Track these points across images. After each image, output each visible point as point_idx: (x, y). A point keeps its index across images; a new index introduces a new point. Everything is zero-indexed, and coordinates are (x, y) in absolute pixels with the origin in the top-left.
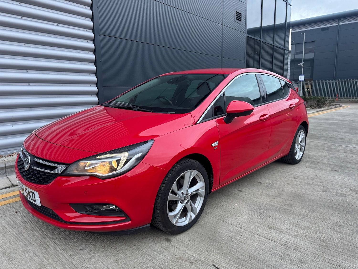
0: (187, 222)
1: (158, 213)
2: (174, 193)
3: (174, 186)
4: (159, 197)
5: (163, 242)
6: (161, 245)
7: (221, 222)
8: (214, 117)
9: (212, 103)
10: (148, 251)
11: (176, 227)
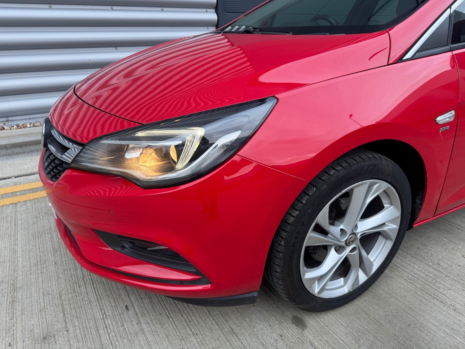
0: (345, 290)
1: (277, 272)
2: (320, 229)
3: (323, 217)
4: (282, 238)
5: (287, 326)
6: (282, 332)
7: (429, 299)
8: (452, 46)
9: (450, 7)
10: (251, 343)
11: (319, 300)
